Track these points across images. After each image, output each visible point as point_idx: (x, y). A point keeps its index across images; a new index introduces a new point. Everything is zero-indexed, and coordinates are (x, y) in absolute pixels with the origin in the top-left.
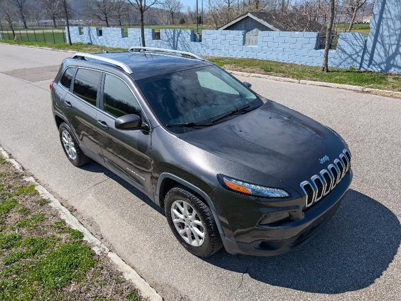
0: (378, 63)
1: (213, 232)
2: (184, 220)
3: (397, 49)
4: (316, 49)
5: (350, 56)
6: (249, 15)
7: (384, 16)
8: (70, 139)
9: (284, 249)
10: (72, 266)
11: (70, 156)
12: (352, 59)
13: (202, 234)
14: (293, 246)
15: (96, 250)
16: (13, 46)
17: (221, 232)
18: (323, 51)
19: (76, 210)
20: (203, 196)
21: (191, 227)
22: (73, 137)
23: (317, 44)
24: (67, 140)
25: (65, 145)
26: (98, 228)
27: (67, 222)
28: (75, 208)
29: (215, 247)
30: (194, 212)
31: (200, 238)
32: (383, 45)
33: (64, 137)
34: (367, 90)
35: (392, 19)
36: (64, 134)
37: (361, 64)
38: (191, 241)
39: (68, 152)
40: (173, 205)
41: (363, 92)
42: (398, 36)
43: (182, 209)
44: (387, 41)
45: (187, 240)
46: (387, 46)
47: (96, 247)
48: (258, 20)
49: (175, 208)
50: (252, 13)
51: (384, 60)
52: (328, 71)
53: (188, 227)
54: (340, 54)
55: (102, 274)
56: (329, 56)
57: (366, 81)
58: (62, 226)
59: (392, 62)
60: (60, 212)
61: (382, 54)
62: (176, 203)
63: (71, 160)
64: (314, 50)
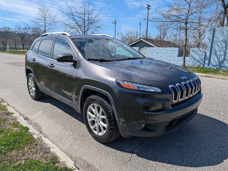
0: (215, 65)
1: (112, 121)
2: (95, 118)
3: (225, 58)
4: (178, 56)
5: (199, 61)
6: (142, 39)
7: (215, 39)
8: (33, 82)
9: (160, 132)
10: (16, 142)
11: (32, 94)
12: (200, 63)
13: (105, 126)
14: (165, 131)
15: (35, 137)
16: (14, 55)
17: (117, 120)
18: (182, 57)
19: (28, 119)
20: (106, 95)
21: (99, 122)
22: (34, 81)
23: (179, 54)
24: (31, 84)
25: (29, 87)
26: (40, 128)
27: (20, 123)
28: (28, 118)
29: (113, 133)
30: (101, 110)
31: (104, 129)
32: (216, 55)
33: (30, 82)
34: (208, 75)
35: (220, 41)
36: (30, 80)
37: (204, 65)
38: (98, 133)
39: (30, 91)
40: (88, 109)
41: (206, 76)
42: (224, 51)
43: (94, 110)
44: (218, 53)
45: (96, 132)
46: (219, 56)
47: (36, 135)
48: (147, 42)
49: (89, 111)
50: (143, 39)
51: (218, 64)
52: (185, 67)
53: (97, 122)
54: (193, 60)
55: (35, 148)
56: (186, 60)
57: (207, 72)
58: (16, 124)
59: (222, 65)
60: (18, 118)
61: (216, 60)
62: (90, 107)
63: (31, 96)
64: (177, 57)
